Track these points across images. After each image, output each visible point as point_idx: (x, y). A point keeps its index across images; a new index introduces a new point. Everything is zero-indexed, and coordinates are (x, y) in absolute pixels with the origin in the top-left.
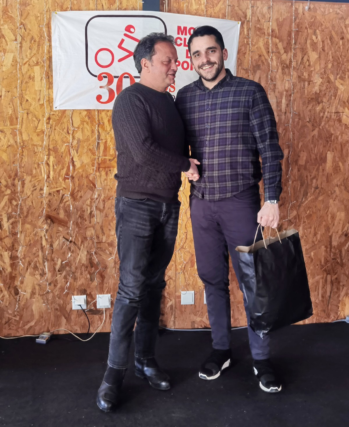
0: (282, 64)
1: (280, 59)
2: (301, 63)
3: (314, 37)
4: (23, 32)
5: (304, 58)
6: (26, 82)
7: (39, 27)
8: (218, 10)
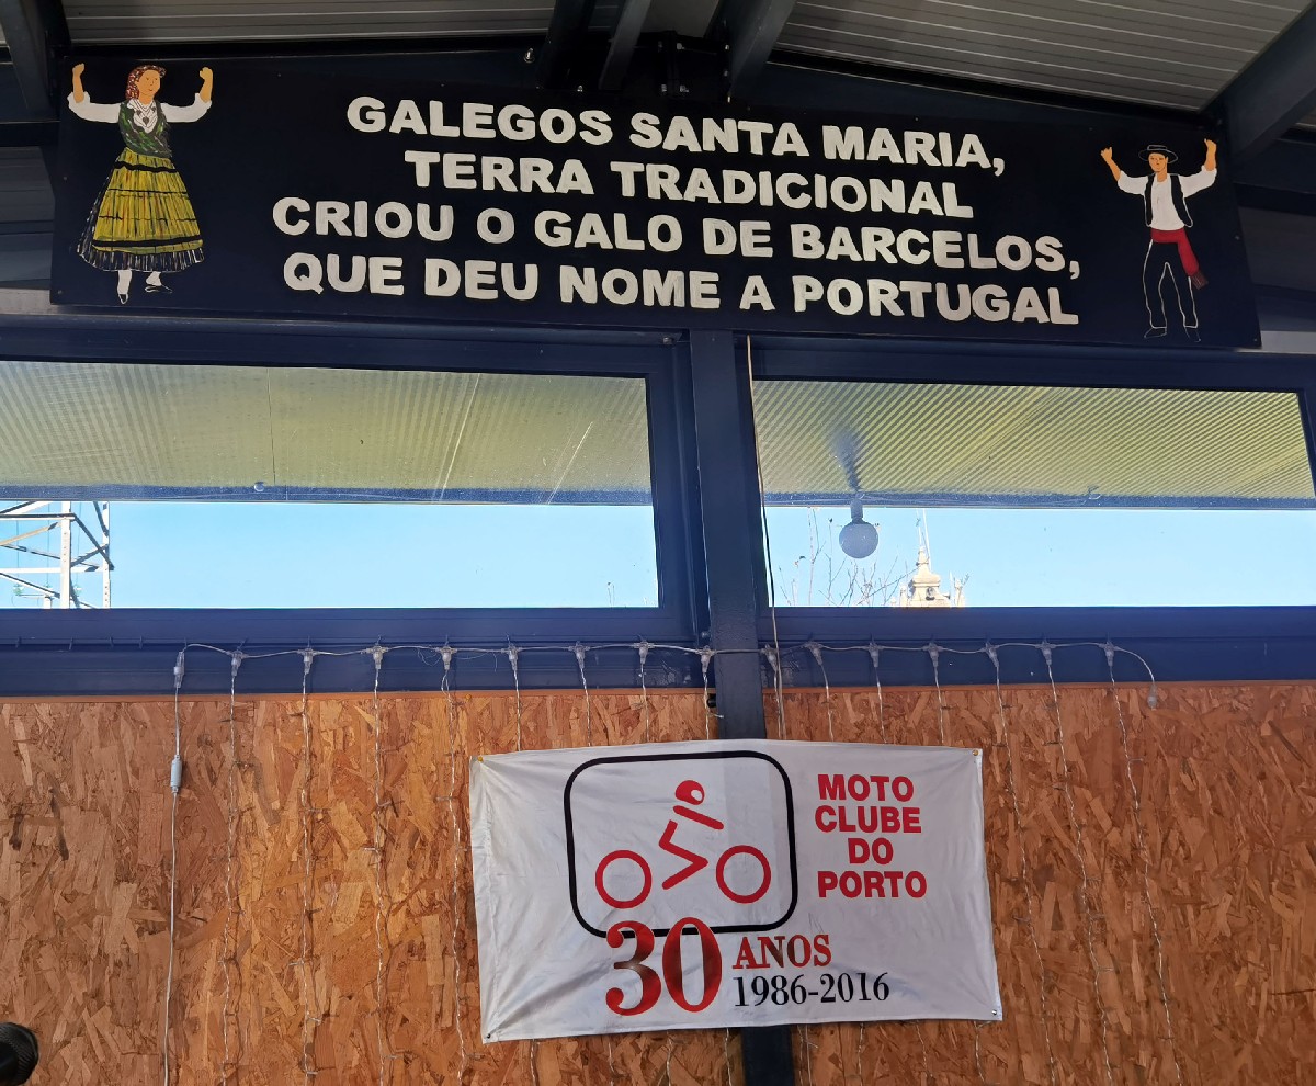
0: (1111, 859)
1: (1103, 845)
2: (1162, 852)
3: (1185, 778)
4: (388, 818)
5: (1170, 838)
6: (403, 965)
7: (435, 801)
8: (916, 721)
